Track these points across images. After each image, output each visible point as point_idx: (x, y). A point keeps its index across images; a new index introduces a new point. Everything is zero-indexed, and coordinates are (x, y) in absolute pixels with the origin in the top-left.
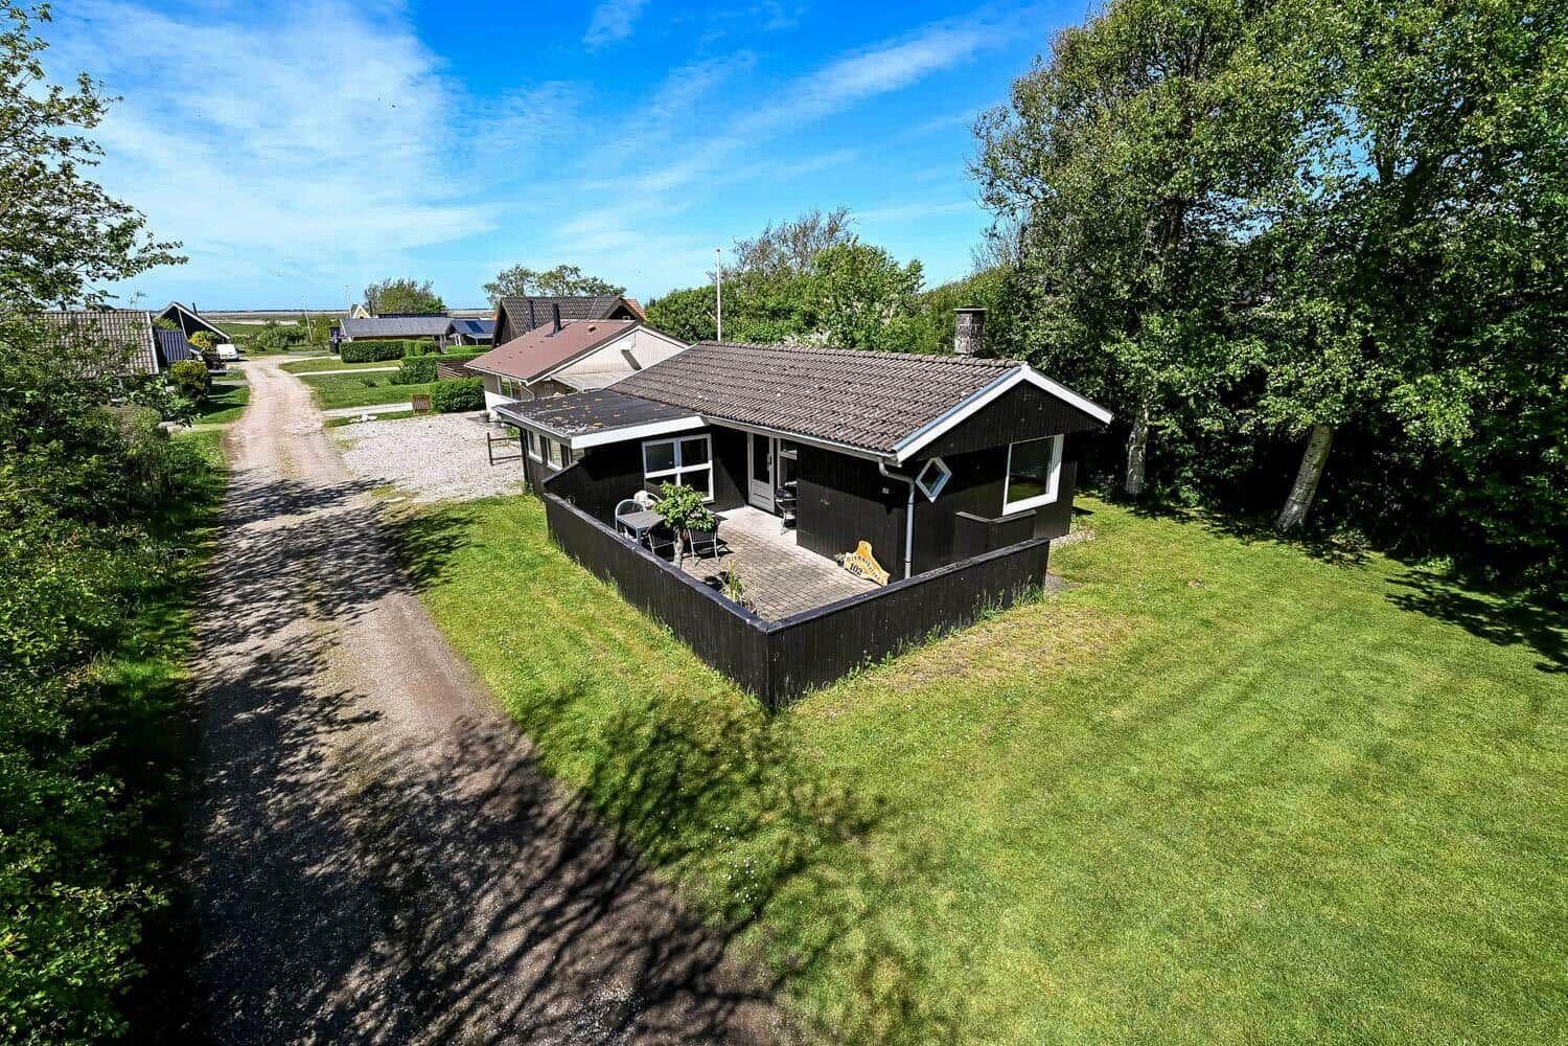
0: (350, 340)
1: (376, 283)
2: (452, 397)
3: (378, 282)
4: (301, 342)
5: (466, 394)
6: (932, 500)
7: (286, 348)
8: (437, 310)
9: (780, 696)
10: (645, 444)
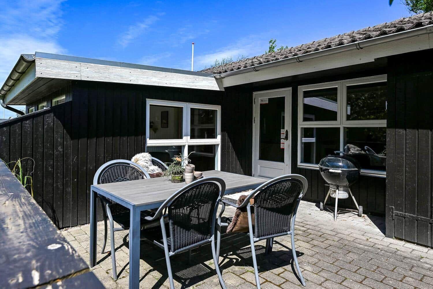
10: (150, 102)
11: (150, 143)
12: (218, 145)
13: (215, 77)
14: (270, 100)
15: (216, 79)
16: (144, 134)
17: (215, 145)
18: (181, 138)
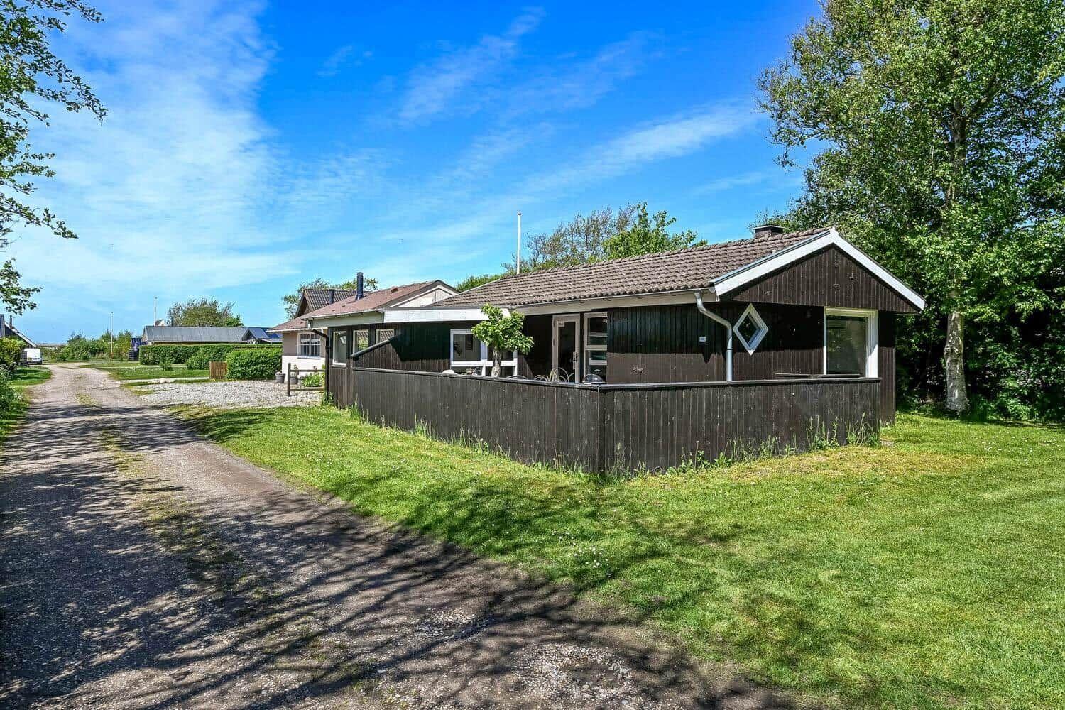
0: (150, 344)
1: (180, 303)
2: (248, 364)
3: (184, 302)
4: (101, 355)
5: (263, 362)
6: (751, 352)
7: (86, 359)
8: (236, 324)
9: (612, 464)
10: (453, 332)
11: (454, 364)
12: (515, 367)
13: (508, 308)
14: (566, 323)
15: (509, 309)
16: (449, 357)
17: (512, 367)
18: (480, 360)
